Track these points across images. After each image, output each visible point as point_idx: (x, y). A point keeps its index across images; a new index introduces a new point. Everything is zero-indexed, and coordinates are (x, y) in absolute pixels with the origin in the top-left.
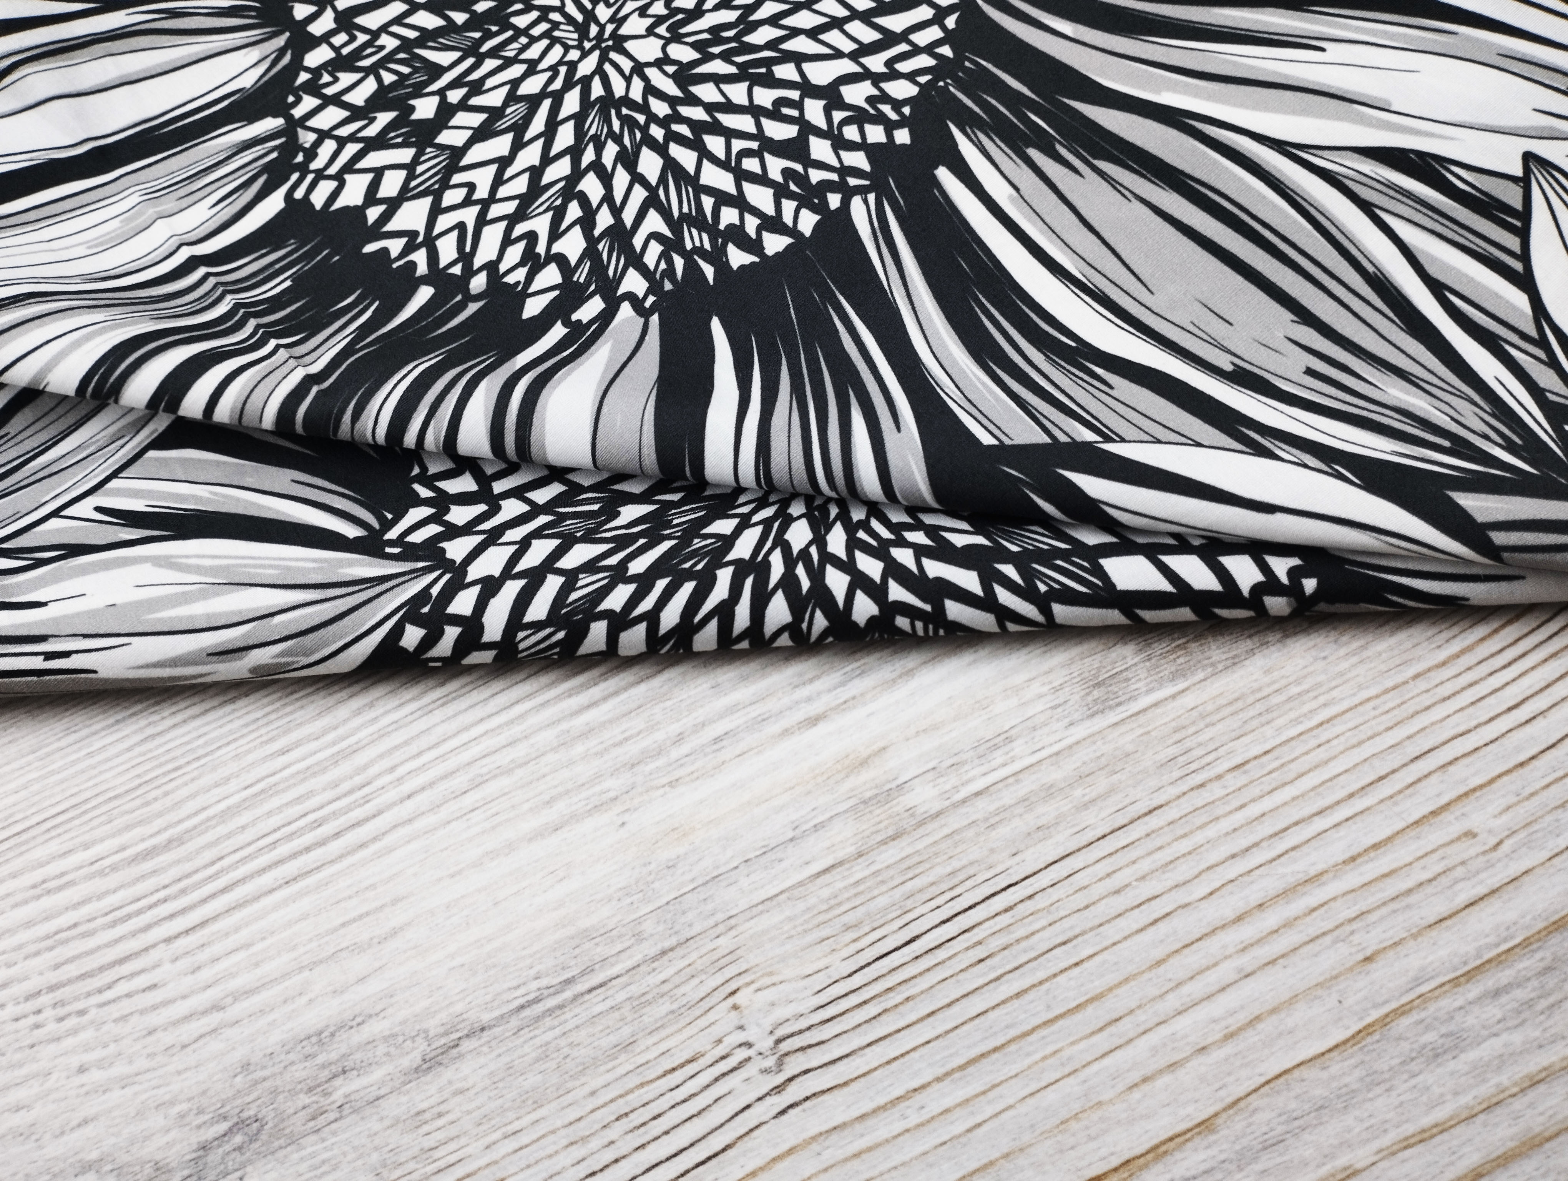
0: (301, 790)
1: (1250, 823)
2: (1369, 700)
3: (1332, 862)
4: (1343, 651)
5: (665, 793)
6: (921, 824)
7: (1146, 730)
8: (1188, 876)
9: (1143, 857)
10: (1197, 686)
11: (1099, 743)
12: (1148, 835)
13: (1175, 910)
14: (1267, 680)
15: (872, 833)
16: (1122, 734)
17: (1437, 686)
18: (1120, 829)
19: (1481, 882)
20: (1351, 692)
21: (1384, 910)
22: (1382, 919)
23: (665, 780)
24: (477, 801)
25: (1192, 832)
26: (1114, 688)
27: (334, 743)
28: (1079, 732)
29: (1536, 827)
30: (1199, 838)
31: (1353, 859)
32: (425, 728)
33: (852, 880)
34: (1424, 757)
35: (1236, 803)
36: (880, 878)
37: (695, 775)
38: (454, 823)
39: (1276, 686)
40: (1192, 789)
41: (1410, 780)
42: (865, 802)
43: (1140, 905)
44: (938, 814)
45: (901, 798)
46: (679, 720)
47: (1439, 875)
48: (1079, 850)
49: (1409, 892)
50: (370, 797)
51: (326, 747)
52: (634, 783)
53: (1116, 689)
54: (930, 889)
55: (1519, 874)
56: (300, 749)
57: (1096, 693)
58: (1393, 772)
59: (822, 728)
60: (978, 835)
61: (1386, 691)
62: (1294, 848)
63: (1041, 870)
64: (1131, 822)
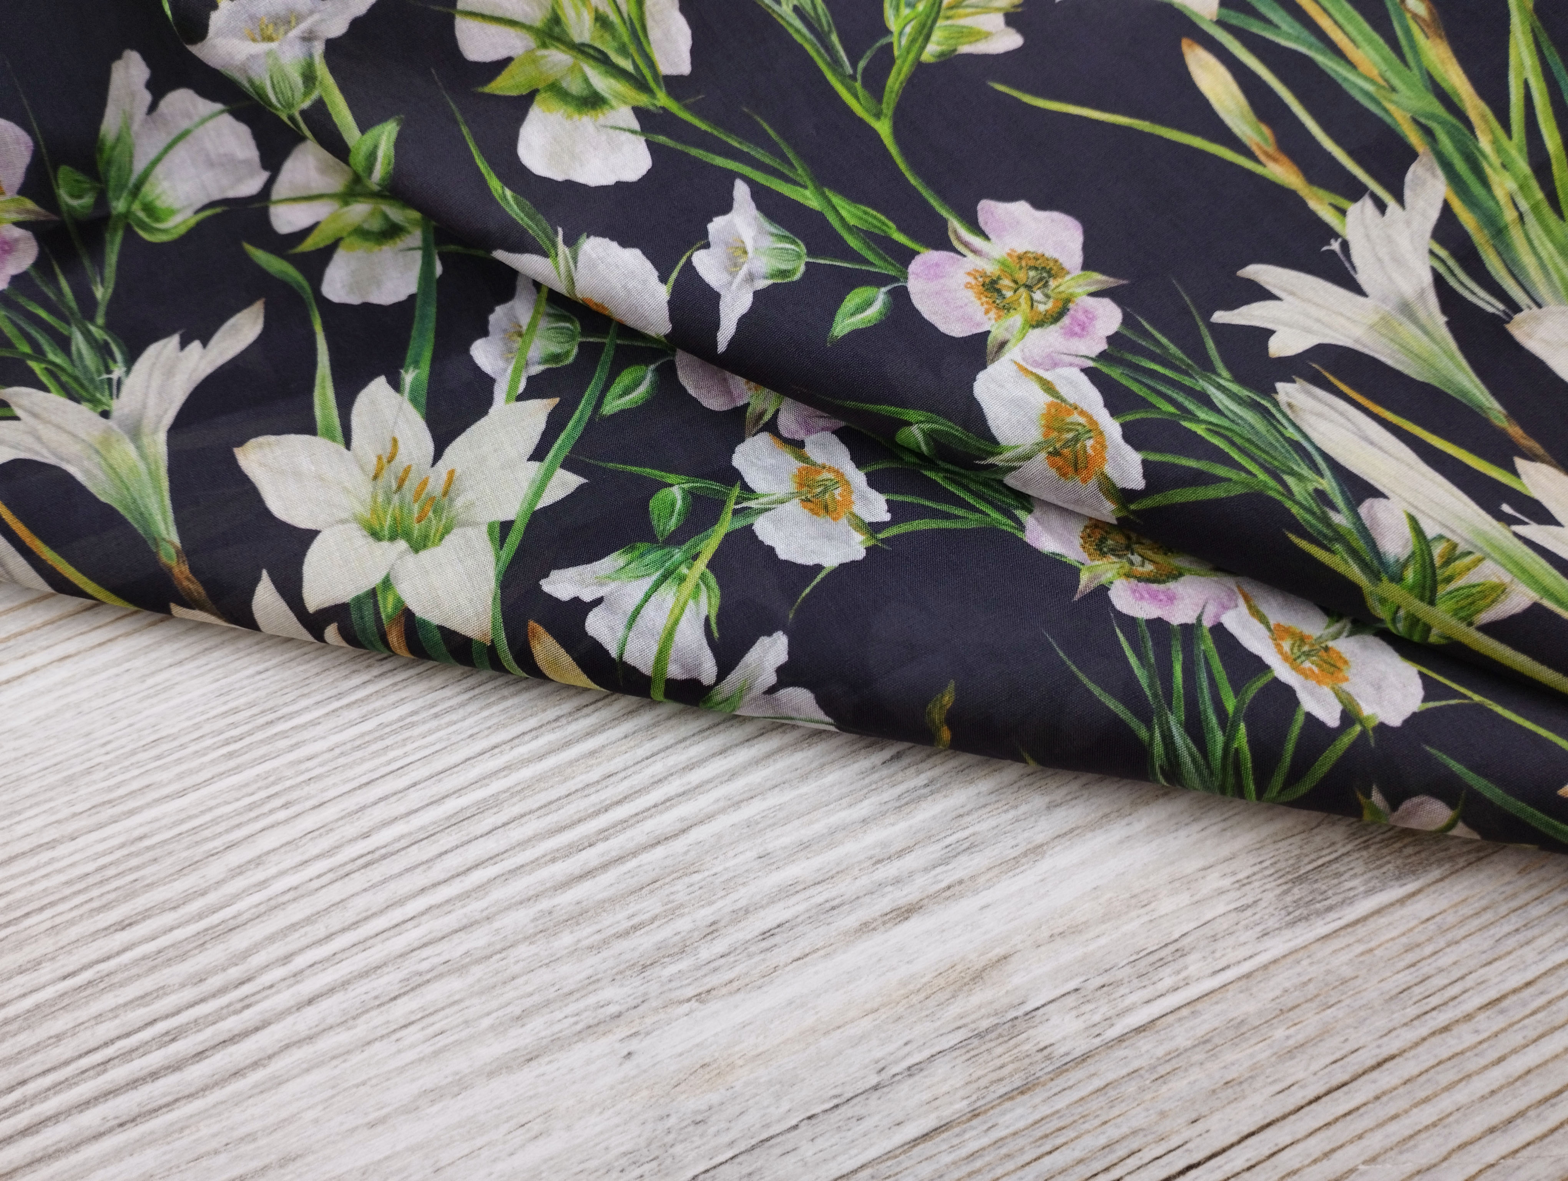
0: (147, 984)
5: (691, 1011)
6: (1061, 1071)
11: (1305, 963)
15: (992, 1083)
16: (1334, 952)
23: (690, 992)
24: (412, 1012)
27: (200, 916)
28: (1277, 946)
32: (338, 899)
33: (964, 1152)
36: (1004, 1151)
37: (736, 985)
38: (377, 1045)
42: (979, 1036)
44: (1085, 1058)
45: (1031, 1032)
46: (711, 903)
50: (252, 999)
51: (188, 922)
52: (646, 994)
53: (1324, 888)
56: (148, 922)
57: (1297, 892)
59: (915, 925)
60: (1142, 1090)
63: (1232, 1146)
64: (1354, 1079)
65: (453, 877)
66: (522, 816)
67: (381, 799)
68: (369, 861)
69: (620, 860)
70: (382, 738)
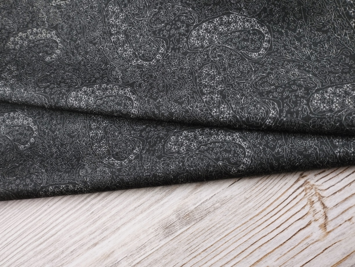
65: (20, 247)
66: (30, 233)
67: (8, 233)
68: (7, 245)
69: (46, 240)
70: (6, 221)
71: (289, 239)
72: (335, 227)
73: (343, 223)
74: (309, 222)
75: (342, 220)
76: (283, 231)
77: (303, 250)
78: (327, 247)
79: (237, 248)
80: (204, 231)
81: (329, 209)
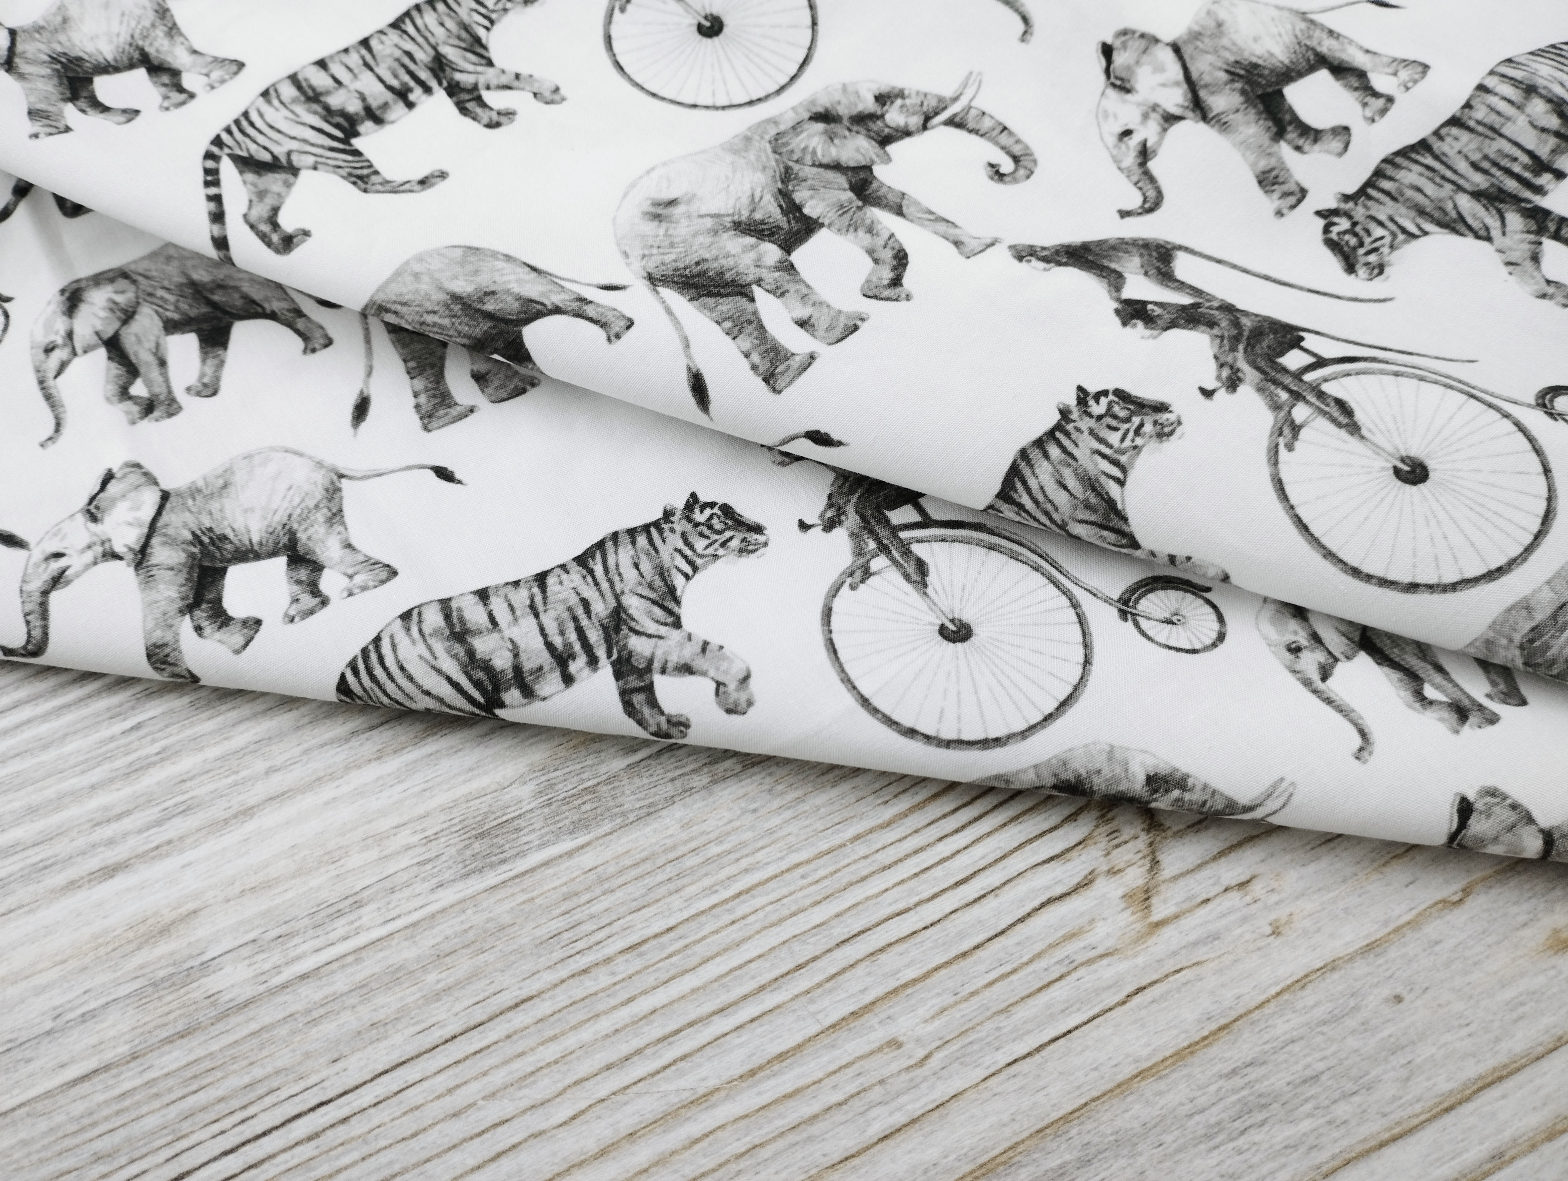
1: (637, 1022)
2: (798, 865)
3: (726, 1077)
4: (776, 804)
7: (529, 896)
8: (548, 1093)
9: (497, 1067)
10: (601, 841)
12: (509, 1037)
13: (525, 1140)
14: (684, 836)
17: (878, 851)
18: (476, 1027)
19: (899, 1109)
20: (779, 855)
21: (780, 1144)
22: (777, 1154)
25: (563, 1033)
26: (500, 840)
29: (973, 1036)
30: (571, 1041)
31: (752, 1073)
34: (852, 942)
35: (624, 996)
39: (693, 845)
40: (573, 976)
41: (833, 971)
43: (483, 1132)
47: (852, 1096)
48: (418, 1056)
49: (814, 1118)
54: (217, 1107)
55: (947, 1098)
58: (815, 959)
61: (820, 855)
62: (683, 1058)
71: (996, 936)
72: (1185, 906)
73: (1215, 896)
74: (1086, 877)
75: (1214, 884)
76: (980, 898)
77: (1050, 984)
78: (1144, 983)
79: (776, 952)
80: (647, 866)
81: (1170, 833)
